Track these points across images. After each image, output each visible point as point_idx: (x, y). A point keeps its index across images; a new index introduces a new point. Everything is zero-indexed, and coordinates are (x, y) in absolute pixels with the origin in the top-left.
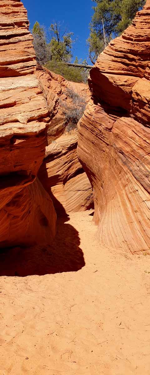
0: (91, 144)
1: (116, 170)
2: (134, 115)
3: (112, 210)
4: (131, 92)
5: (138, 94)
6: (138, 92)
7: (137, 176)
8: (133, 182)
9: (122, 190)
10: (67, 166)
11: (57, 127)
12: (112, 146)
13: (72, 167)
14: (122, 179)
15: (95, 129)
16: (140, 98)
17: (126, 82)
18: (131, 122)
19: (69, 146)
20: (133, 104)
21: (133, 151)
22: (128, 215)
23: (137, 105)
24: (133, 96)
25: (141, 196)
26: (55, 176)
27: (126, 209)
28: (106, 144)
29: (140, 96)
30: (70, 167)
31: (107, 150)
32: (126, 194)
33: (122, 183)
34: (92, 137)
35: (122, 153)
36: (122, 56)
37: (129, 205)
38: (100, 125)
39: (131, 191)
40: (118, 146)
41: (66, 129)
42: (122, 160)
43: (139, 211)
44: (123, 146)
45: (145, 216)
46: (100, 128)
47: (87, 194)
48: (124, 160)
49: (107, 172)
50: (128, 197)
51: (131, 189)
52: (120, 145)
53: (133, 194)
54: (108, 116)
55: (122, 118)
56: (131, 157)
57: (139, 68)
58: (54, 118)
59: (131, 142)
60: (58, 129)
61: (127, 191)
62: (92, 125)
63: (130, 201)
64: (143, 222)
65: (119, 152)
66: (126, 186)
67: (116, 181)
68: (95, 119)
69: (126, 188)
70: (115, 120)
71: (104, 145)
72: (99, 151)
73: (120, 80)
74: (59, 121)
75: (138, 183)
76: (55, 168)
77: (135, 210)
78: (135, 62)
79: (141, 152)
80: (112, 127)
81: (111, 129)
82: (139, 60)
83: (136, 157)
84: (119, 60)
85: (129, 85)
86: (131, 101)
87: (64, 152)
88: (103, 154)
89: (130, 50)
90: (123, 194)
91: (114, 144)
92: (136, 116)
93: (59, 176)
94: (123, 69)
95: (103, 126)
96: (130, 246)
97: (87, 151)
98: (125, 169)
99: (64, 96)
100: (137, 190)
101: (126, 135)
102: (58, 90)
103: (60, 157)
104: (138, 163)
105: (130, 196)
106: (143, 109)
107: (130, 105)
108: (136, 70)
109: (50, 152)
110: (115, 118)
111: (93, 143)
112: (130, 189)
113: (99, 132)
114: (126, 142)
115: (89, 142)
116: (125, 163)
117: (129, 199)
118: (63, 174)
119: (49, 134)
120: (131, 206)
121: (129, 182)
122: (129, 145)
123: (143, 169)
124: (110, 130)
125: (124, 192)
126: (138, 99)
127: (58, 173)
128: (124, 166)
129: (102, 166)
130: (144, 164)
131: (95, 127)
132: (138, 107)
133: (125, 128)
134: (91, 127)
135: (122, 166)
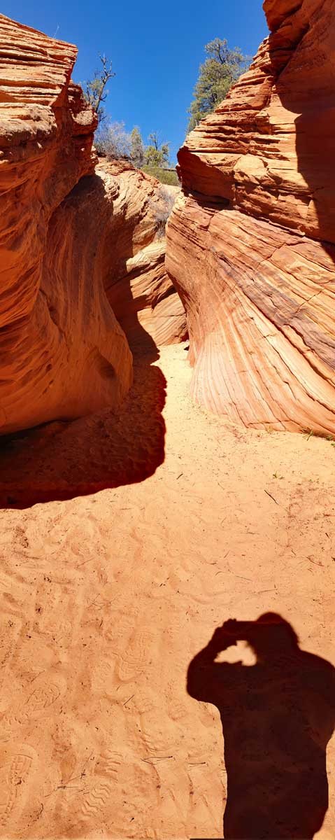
0: (182, 249)
1: (218, 287)
2: (239, 205)
3: (212, 348)
4: (233, 173)
5: (242, 174)
6: (243, 171)
7: (251, 295)
8: (245, 305)
9: (227, 317)
10: (157, 283)
11: (145, 232)
12: (209, 250)
13: (163, 285)
14: (227, 300)
15: (186, 229)
16: (246, 178)
17: (224, 160)
18: (236, 215)
19: (158, 257)
20: (237, 189)
21: (242, 255)
22: (236, 357)
23: (243, 190)
24: (235, 177)
25: (260, 327)
26: (141, 297)
27: (234, 348)
28: (202, 248)
29: (247, 176)
30: (161, 284)
31: (203, 257)
32: (234, 324)
33: (226, 306)
34: (183, 241)
35: (225, 260)
36: (217, 129)
37: (238, 342)
38: (193, 222)
39: (242, 319)
40: (217, 249)
41: (156, 236)
42: (225, 271)
43: (256, 352)
44: (226, 249)
45: (268, 361)
46: (193, 227)
47: (181, 320)
48: (229, 269)
49: (204, 289)
50: (236, 329)
51: (242, 316)
52: (220, 247)
53: (245, 323)
54: (203, 210)
55: (223, 212)
56: (240, 265)
57: (240, 141)
58: (141, 222)
59: (238, 243)
60: (146, 235)
61: (236, 318)
62: (183, 224)
63: (240, 336)
64: (263, 372)
65: (220, 258)
66: (232, 311)
67: (217, 304)
68: (186, 215)
69: (234, 314)
70: (213, 215)
71: (198, 249)
72: (193, 259)
73: (216, 159)
74: (148, 225)
75: (252, 307)
76: (140, 286)
77: (250, 351)
78: (235, 134)
79: (254, 255)
80: (209, 224)
81: (208, 226)
82: (239, 131)
83: (247, 264)
84: (213, 135)
85: (229, 164)
86: (233, 185)
87: (152, 264)
88: (197, 263)
89: (227, 120)
90: (228, 323)
91: (213, 248)
92: (243, 207)
93: (146, 296)
94: (218, 146)
95: (197, 225)
96: (242, 413)
97: (177, 260)
98: (231, 284)
99: (156, 198)
100: (252, 318)
101: (229, 233)
102: (149, 191)
103: (147, 271)
104: (250, 273)
105: (240, 326)
106: (253, 193)
107: (232, 191)
108: (237, 145)
109: (135, 264)
110: (212, 211)
111: (184, 248)
112: (240, 316)
113: (190, 232)
114: (229, 244)
115: (179, 248)
116: (230, 275)
117: (238, 332)
118: (151, 294)
119: (135, 242)
120: (243, 343)
121: (237, 305)
122: (235, 247)
123: (260, 283)
124: (206, 228)
125: (229, 320)
126: (245, 181)
127: (144, 294)
128: (228, 279)
129: (197, 281)
130: (261, 275)
131: (186, 226)
132: (245, 192)
133: (227, 224)
134: (181, 226)
135: (226, 280)
